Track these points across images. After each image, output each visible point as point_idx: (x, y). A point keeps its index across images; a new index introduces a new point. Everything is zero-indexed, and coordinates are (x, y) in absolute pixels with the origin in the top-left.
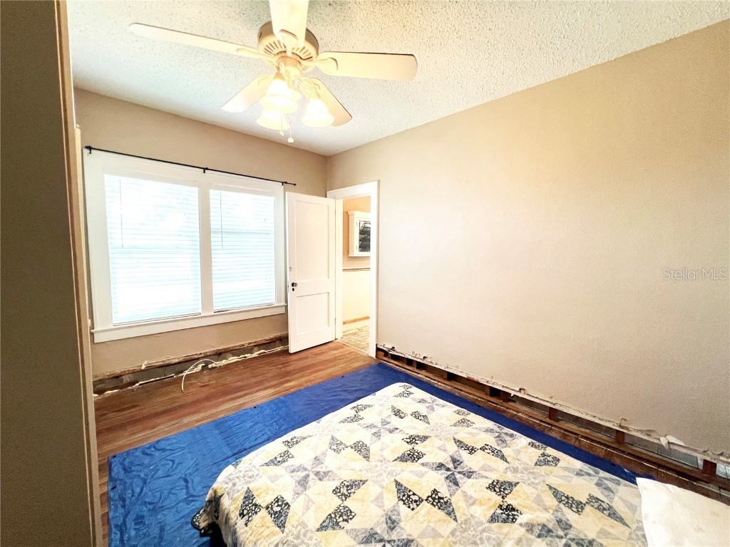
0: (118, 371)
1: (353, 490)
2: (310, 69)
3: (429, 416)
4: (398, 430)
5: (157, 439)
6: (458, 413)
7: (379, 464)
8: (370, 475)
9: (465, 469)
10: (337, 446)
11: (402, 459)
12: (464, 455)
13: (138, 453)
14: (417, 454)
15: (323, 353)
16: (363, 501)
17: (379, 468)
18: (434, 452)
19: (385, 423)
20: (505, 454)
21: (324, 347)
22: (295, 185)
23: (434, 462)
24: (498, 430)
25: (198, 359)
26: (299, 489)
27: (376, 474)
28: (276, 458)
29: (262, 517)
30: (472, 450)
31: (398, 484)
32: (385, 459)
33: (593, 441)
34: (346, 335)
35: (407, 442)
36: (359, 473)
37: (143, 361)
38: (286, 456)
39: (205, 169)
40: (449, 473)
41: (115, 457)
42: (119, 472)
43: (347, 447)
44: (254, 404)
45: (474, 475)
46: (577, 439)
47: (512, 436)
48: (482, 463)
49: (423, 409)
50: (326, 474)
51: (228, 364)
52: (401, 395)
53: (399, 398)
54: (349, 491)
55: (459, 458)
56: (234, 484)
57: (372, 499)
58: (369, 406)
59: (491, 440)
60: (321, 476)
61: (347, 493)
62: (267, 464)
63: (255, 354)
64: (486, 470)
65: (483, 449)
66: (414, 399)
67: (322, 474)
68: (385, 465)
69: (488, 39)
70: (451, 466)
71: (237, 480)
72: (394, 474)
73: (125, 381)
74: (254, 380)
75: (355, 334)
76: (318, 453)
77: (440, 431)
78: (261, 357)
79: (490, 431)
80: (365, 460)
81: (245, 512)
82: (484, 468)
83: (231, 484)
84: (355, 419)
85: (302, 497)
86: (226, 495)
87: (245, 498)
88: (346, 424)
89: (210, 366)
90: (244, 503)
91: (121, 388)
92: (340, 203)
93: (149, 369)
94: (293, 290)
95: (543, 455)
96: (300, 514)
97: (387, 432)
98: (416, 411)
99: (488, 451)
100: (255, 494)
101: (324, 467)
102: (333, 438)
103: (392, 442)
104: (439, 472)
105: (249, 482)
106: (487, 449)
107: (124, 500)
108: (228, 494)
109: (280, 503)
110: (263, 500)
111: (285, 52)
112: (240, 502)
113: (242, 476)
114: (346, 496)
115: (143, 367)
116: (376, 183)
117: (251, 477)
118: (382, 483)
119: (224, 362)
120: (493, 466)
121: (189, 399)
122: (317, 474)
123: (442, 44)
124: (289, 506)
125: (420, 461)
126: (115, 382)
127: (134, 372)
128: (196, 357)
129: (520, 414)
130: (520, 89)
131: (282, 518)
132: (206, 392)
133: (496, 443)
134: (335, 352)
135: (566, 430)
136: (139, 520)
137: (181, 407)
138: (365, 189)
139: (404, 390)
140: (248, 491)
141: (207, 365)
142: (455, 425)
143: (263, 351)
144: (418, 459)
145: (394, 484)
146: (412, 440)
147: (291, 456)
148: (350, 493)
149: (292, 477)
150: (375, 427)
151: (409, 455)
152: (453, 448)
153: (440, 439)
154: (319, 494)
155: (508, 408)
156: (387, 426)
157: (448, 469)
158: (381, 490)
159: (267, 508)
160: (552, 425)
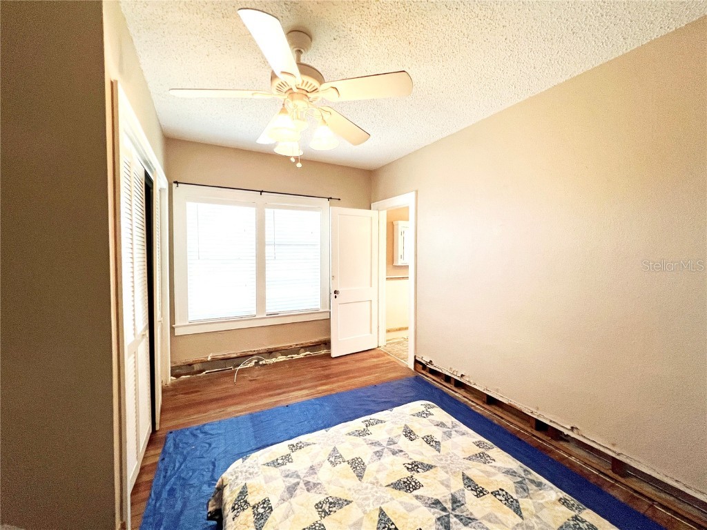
0: (191, 359)
1: (334, 509)
2: (319, 99)
3: (442, 443)
4: (403, 453)
5: (205, 423)
6: (478, 445)
7: (370, 486)
8: (357, 496)
9: (464, 514)
10: (335, 458)
11: (396, 486)
12: (469, 495)
13: (188, 433)
14: (413, 484)
15: (363, 360)
16: (340, 523)
17: (368, 491)
18: (434, 486)
19: (391, 442)
20: (521, 507)
21: (365, 354)
22: (339, 199)
23: (430, 497)
24: (523, 475)
25: (252, 355)
26: (286, 495)
27: (364, 496)
28: (277, 460)
29: (247, 515)
30: (480, 493)
31: (382, 513)
32: (377, 482)
33: (675, 513)
34: (390, 344)
35: (408, 468)
36: (347, 492)
37: (209, 353)
38: (287, 458)
39: (261, 192)
40: (444, 514)
41: (171, 433)
42: (170, 448)
43: (344, 462)
44: (288, 403)
45: (473, 524)
46: (651, 506)
47: (539, 485)
48: (488, 510)
49: (438, 434)
50: (315, 485)
51: (277, 362)
52: (420, 414)
53: (416, 417)
54: (331, 509)
55: (461, 499)
56: (237, 478)
57: (351, 523)
58: (382, 422)
59: (508, 485)
60: (310, 487)
61: (327, 511)
62: (268, 464)
63: (301, 355)
64: (490, 521)
65: (495, 494)
66: (432, 421)
67: (311, 484)
68: (375, 489)
69: (505, 37)
70: (449, 506)
71: (240, 474)
72: (382, 501)
73: (195, 369)
74: (295, 379)
75: (398, 343)
76: (315, 463)
77: (449, 462)
78: (306, 358)
79: (512, 473)
80: (357, 478)
81: (236, 506)
82: (489, 518)
83: (234, 477)
84: (362, 433)
85: (286, 504)
86: (228, 486)
87: (241, 492)
88: (352, 437)
89: (261, 363)
90: (238, 497)
91: (193, 375)
92: (384, 214)
93: (214, 360)
94: (336, 297)
95: (575, 518)
96: (278, 521)
97: (390, 453)
98: (429, 434)
99: (501, 498)
100: (249, 490)
101: (316, 479)
102: (335, 449)
103: (392, 465)
104: (433, 510)
105: (248, 478)
106: (500, 495)
107: (166, 471)
108: (230, 485)
109: (265, 505)
110: (253, 499)
111: (291, 89)
112: (235, 496)
113: (245, 471)
114: (327, 514)
115: (209, 359)
116: (413, 194)
117: (250, 474)
118: (366, 508)
119: (274, 360)
120: (500, 518)
121: (237, 391)
122: (307, 483)
123: (454, 51)
124: (272, 510)
125: (416, 493)
126: (189, 370)
127: (202, 362)
128: (251, 353)
129: (573, 459)
130: (562, 80)
131: (263, 521)
132: (254, 385)
133: (514, 490)
134: (375, 360)
135: (636, 491)
136: (172, 492)
137: (230, 397)
138: (404, 200)
139: (424, 409)
140: (245, 487)
141: (258, 362)
142: (470, 459)
143: (308, 353)
144: (414, 490)
145: (378, 512)
146: (414, 467)
147: (290, 460)
148: (330, 511)
149: (284, 481)
150: (380, 445)
151: (405, 482)
152: (457, 485)
153: (447, 472)
154: (302, 505)
155: (557, 448)
156: (392, 447)
157: (444, 509)
158: (363, 515)
159: (254, 507)
160: (616, 481)
